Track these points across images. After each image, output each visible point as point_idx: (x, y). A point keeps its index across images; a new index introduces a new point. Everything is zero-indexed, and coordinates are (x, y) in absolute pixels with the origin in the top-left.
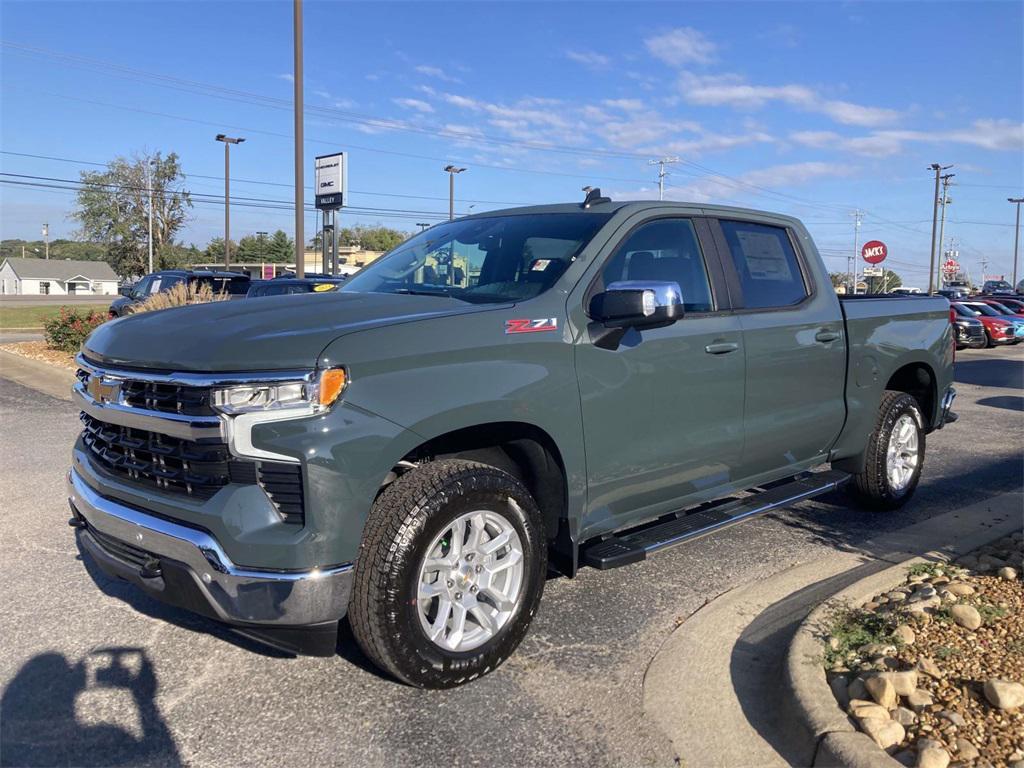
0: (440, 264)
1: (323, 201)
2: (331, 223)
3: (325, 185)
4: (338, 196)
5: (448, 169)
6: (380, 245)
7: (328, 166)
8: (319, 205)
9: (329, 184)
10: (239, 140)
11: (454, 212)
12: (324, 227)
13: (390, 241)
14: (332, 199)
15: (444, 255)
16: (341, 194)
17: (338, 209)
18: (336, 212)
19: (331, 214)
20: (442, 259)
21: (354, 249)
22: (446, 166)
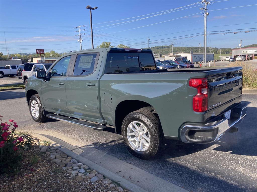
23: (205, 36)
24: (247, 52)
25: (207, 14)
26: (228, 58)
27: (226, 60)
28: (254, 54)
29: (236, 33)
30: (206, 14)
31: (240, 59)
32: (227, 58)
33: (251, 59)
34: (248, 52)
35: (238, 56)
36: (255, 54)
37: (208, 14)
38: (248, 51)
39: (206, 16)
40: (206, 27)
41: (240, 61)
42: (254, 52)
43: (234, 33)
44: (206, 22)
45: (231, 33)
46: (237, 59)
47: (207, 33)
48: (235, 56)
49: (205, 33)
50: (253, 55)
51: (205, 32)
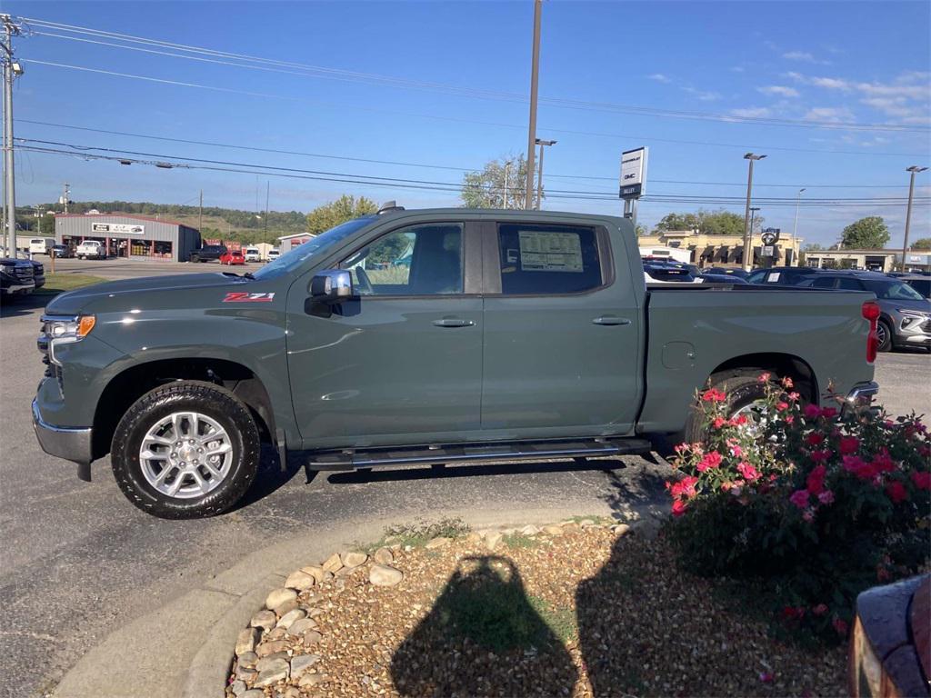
0: (766, 245)
1: (626, 192)
2: (631, 211)
3: (628, 177)
4: (638, 186)
5: (747, 156)
6: (721, 228)
7: (632, 160)
8: (622, 196)
9: (631, 176)
10: (552, 143)
11: (752, 196)
12: (625, 214)
13: (732, 224)
14: (632, 190)
15: (770, 237)
16: (640, 184)
17: (637, 198)
18: (635, 201)
19: (631, 202)
20: (768, 241)
21: (688, 233)
22: (746, 154)
23: (9, 153)
24: (108, 228)
25: (17, 72)
26: (39, 245)
27: (31, 251)
28: (130, 238)
29: (129, 164)
30: (8, 69)
31: (92, 250)
32: (33, 242)
33: (122, 253)
34: (111, 230)
35: (78, 240)
36: (135, 238)
37: (20, 72)
38: (113, 227)
39: (8, 76)
40: (12, 120)
41: (91, 257)
42: (130, 232)
43: (122, 163)
44: (9, 97)
45: (109, 158)
46: (81, 249)
47: (16, 142)
48: (67, 238)
49: (9, 143)
50: (126, 240)
51: (9, 139)
